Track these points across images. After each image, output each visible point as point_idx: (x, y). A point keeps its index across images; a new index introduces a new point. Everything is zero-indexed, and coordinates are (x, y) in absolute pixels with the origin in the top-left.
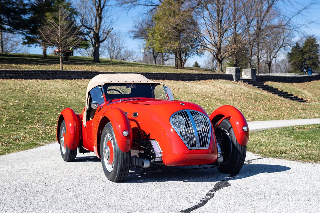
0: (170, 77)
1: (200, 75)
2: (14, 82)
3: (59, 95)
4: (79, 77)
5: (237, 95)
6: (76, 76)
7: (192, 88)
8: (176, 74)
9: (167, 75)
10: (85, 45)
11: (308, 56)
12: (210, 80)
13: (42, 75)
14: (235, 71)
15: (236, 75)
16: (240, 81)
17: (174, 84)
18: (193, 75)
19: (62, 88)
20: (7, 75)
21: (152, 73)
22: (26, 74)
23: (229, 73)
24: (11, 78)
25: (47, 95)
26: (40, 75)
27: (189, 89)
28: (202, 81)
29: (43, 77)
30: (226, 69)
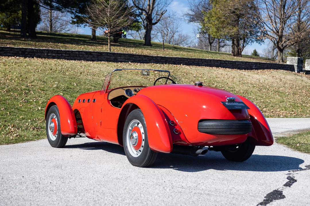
0: (224, 64)
1: (258, 64)
2: (55, 62)
3: (103, 79)
4: (126, 61)
5: (297, 88)
6: (123, 59)
7: (248, 77)
8: (231, 61)
9: (222, 62)
10: (136, 27)
12: (269, 70)
13: (87, 56)
14: (297, 61)
15: (297, 66)
16: (302, 73)
17: (229, 73)
18: (251, 64)
19: (107, 71)
20: (49, 54)
21: (205, 60)
22: (69, 54)
23: (290, 63)
24: (54, 58)
25: (90, 77)
26: (84, 56)
27: (245, 79)
28: (259, 71)
29: (88, 59)
30: (287, 59)
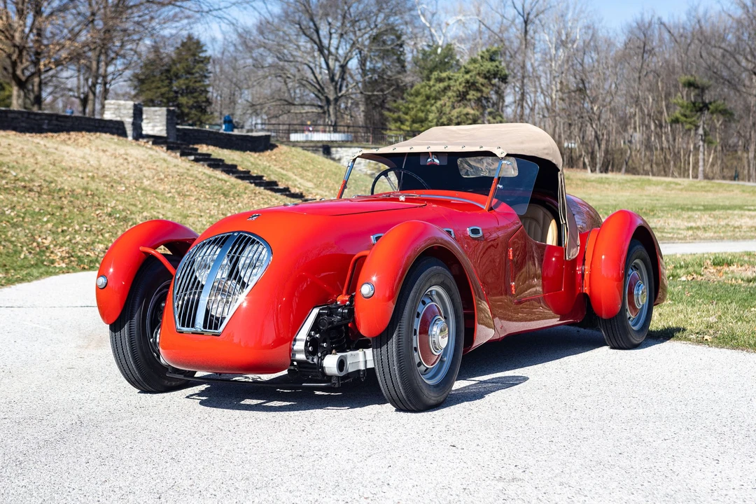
1: (54, 118)
7: (58, 152)
11: (184, 84)
14: (131, 111)
15: (133, 124)
16: (144, 140)
18: (38, 117)
23: (114, 116)
27: (56, 157)
28: (63, 136)
30: (106, 106)
